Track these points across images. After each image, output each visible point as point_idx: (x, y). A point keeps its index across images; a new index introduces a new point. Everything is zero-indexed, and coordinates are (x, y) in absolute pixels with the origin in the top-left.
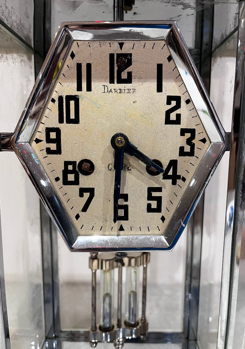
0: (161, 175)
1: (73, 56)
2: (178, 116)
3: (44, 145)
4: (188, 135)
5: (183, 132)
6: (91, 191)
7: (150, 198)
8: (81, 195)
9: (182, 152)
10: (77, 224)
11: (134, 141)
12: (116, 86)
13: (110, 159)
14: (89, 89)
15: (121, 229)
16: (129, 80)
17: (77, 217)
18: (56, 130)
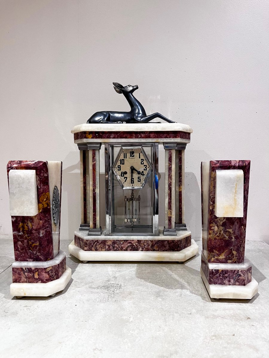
0: (140, 174)
1: (123, 152)
2: (143, 163)
3: (117, 169)
5: (144, 166)
6: (127, 178)
7: (138, 179)
8: (125, 179)
9: (144, 170)
10: (124, 184)
11: (135, 167)
12: (131, 157)
13: (130, 171)
14: (126, 158)
15: (133, 185)
16: (134, 156)
17: (124, 183)
18: (120, 166)
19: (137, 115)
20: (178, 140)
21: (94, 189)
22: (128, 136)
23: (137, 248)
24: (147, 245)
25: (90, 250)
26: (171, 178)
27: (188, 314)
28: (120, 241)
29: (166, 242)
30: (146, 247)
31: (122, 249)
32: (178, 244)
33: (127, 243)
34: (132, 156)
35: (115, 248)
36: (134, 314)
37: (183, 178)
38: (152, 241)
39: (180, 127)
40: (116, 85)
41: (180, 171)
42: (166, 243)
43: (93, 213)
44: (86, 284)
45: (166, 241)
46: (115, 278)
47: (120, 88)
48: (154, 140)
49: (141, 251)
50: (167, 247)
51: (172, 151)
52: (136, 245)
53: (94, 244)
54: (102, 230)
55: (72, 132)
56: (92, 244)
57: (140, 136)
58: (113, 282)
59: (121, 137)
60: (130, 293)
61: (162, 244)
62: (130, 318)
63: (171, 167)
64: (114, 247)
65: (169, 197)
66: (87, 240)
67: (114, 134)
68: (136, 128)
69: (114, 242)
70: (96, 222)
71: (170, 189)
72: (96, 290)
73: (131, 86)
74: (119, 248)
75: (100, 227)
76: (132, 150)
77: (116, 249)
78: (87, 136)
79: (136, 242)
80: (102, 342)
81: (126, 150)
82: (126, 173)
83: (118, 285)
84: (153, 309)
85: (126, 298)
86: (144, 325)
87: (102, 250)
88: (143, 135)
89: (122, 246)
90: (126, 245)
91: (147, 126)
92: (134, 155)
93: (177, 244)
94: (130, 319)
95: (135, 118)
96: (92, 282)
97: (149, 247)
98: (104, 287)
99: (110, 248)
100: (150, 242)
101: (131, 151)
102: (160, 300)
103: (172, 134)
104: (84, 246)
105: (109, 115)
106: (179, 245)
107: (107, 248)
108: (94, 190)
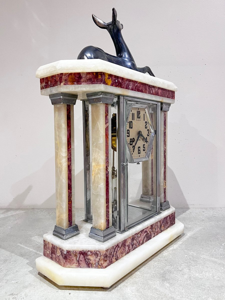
0: (145, 141)
3: (127, 134)
4: (148, 131)
7: (143, 147)
14: (134, 120)
15: (139, 156)
17: (132, 154)
18: (129, 130)
22: (144, 89)
23: (150, 235)
25: (110, 263)
26: (165, 144)
28: (138, 234)
29: (169, 217)
30: (156, 230)
31: (139, 244)
33: (143, 234)
34: (138, 118)
38: (160, 222)
43: (107, 204)
49: (153, 237)
50: (169, 223)
51: (166, 113)
52: (150, 232)
53: (114, 252)
59: (138, 90)
61: (166, 221)
65: (164, 166)
66: (107, 250)
67: (132, 83)
69: (133, 238)
70: (109, 217)
71: (165, 157)
77: (135, 247)
78: (106, 80)
79: (150, 228)
82: (133, 140)
87: (123, 255)
88: (154, 91)
89: (140, 239)
90: (143, 237)
92: (140, 116)
97: (159, 229)
99: (130, 248)
101: (138, 110)
107: (126, 250)
108: (107, 168)
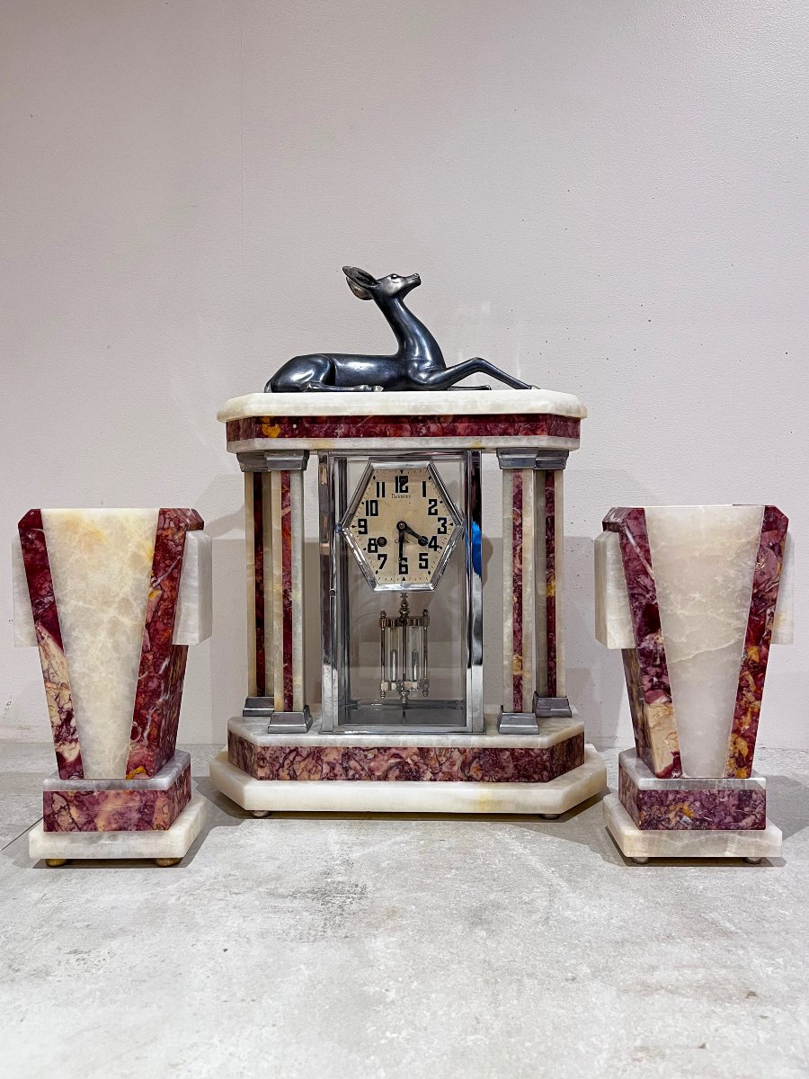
1: (374, 478)
2: (436, 510)
4: (442, 521)
5: (439, 519)
6: (385, 556)
8: (379, 559)
9: (439, 532)
10: (377, 577)
11: (411, 524)
12: (399, 494)
13: (397, 536)
15: (404, 579)
16: (407, 491)
17: (377, 572)
18: (365, 521)
19: (416, 365)
20: (542, 441)
21: (285, 591)
22: (390, 429)
23: (417, 772)
24: (447, 764)
25: (275, 776)
26: (521, 557)
27: (567, 980)
28: (364, 751)
29: (508, 753)
30: (444, 769)
31: (371, 776)
32: (542, 759)
33: (386, 757)
34: (402, 491)
35: (351, 773)
36: (400, 979)
37: (558, 555)
38: (462, 752)
39: (547, 402)
40: (352, 276)
41: (549, 533)
42: (505, 757)
43: (285, 663)
44: (260, 884)
45: (507, 749)
46: (348, 863)
47: (365, 285)
48: (469, 442)
49: (431, 780)
50: (510, 770)
51: (523, 475)
52: (415, 764)
53: (285, 759)
54: (310, 716)
55: (219, 418)
56: (281, 761)
57: (424, 431)
58: (341, 879)
59: (369, 434)
60: (392, 913)
61: (493, 760)
62: (387, 990)
63: (521, 525)
64: (346, 770)
65: (516, 616)
66: (266, 749)
67: (347, 423)
68: (412, 404)
69: (348, 754)
70: (291, 691)
71: (518, 590)
72: (288, 904)
73: (398, 277)
74: (363, 773)
75: (306, 707)
76: (402, 472)
77: (353, 775)
78: (263, 430)
79: (415, 754)
80: (300, 1064)
81: (385, 470)
82: (382, 542)
83: (357, 886)
84: (459, 963)
85: (377, 929)
86: (428, 1014)
87: (312, 776)
88: (433, 427)
89: (372, 764)
90: (385, 763)
91: (446, 401)
92: (407, 487)
93: (539, 759)
94: (388, 993)
95: (411, 375)
96: (278, 878)
97: (456, 768)
98: (313, 892)
99: (335, 772)
100: (456, 755)
101: (399, 474)
102: (484, 934)
103: (522, 424)
104: (255, 766)
105: (333, 366)
106: (548, 764)
107: (324, 771)
108: (286, 595)
